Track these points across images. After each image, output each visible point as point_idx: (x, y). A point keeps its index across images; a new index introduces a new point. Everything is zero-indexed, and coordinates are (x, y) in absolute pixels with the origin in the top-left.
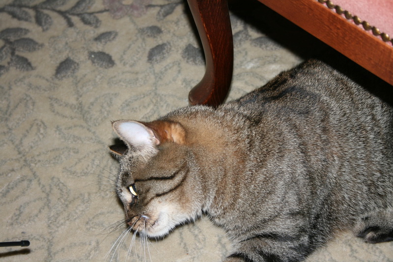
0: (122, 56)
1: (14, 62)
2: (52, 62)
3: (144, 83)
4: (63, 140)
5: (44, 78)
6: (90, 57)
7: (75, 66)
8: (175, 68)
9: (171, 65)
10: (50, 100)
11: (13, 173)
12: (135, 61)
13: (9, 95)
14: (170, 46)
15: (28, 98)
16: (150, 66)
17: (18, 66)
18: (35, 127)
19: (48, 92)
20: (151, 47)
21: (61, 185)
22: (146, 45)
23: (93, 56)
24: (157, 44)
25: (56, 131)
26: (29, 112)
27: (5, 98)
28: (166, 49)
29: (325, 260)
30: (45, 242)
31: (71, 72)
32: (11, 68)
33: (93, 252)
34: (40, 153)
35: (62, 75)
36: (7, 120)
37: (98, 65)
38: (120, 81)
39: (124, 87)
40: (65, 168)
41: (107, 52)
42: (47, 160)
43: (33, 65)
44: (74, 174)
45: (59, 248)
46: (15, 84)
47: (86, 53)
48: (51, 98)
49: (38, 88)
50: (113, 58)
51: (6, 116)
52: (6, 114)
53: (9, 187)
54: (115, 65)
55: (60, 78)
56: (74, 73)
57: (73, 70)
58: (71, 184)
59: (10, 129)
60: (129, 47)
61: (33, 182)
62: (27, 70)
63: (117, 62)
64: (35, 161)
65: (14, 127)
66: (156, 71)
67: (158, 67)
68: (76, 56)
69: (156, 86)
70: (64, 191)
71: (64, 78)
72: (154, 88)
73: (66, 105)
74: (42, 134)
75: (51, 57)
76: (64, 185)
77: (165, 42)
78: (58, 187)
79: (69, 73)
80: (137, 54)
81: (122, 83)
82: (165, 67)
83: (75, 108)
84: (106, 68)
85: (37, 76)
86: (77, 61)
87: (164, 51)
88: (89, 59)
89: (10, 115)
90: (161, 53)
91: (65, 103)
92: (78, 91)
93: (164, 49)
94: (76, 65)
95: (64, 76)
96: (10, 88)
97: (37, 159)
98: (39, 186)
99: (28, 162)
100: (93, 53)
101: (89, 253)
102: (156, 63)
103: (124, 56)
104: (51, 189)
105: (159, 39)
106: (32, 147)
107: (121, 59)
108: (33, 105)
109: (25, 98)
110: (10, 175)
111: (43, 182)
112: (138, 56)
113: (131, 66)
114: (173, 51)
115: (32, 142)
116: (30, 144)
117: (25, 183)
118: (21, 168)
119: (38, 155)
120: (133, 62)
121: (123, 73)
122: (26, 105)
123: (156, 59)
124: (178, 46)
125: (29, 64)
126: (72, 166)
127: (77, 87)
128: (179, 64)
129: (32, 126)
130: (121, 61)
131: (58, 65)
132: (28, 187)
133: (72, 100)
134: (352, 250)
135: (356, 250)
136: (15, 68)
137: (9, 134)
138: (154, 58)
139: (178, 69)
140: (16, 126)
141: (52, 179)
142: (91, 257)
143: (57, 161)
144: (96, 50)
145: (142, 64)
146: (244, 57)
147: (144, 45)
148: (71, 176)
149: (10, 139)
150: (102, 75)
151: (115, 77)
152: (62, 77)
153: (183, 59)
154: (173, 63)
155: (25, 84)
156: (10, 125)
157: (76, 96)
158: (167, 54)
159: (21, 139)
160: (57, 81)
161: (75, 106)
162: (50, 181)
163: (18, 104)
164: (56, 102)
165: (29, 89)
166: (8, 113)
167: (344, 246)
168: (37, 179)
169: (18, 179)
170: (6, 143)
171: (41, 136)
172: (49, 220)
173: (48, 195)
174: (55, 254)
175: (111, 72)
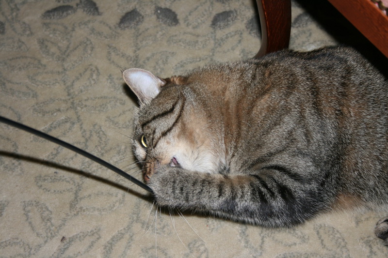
0: (187, 17)
1: (83, 5)
2: (119, 11)
3: (203, 47)
4: (112, 90)
5: (107, 25)
6: (156, 11)
7: (139, 19)
8: (237, 37)
9: (233, 34)
10: (108, 48)
11: (59, 113)
12: (199, 24)
13: (71, 36)
14: (237, 14)
15: (88, 43)
16: (213, 31)
17: (86, 9)
18: (89, 72)
19: (109, 39)
20: (217, 12)
21: (101, 133)
22: (213, 10)
23: (159, 12)
24: (224, 10)
25: (107, 79)
26: (86, 56)
27: (67, 38)
28: (232, 16)
29: (341, 256)
30: (75, 185)
31: (135, 24)
32: (78, 10)
33: (117, 204)
34: (88, 98)
35: (126, 25)
36: (64, 60)
37: (162, 21)
38: (180, 41)
39: (183, 47)
40: (108, 117)
41: (173, 10)
42: (93, 107)
43: (100, 10)
44: (116, 124)
45: (86, 194)
46: (80, 26)
47: (153, 7)
48: (110, 46)
49: (100, 34)
50: (178, 17)
51: (64, 56)
52: (65, 54)
53: (53, 126)
54: (178, 24)
55: (123, 28)
56: (137, 25)
57: (137, 22)
58: (111, 133)
59: (65, 70)
60: (196, 9)
61: (75, 126)
62: (94, 14)
63: (181, 21)
64: (82, 105)
65: (69, 68)
66: (217, 37)
67: (220, 34)
68: (143, 8)
69: (214, 52)
70: (103, 139)
71: (126, 28)
72: (211, 54)
73: (123, 56)
74: (94, 80)
75: (119, 5)
76: (104, 134)
77: (232, 9)
78: (98, 135)
79: (133, 25)
80: (202, 17)
81: (181, 43)
82: (227, 35)
83: (131, 60)
84: (169, 25)
85: (101, 22)
86: (143, 14)
87: (230, 18)
88: (154, 14)
89: (68, 55)
90: (226, 20)
91: (122, 53)
92: (137, 44)
93: (230, 16)
94: (141, 17)
95: (127, 27)
96: (73, 30)
97: (84, 103)
98: (81, 130)
99: (75, 105)
100: (160, 9)
101: (114, 205)
102: (219, 29)
103: (189, 17)
104: (91, 135)
105: (227, 5)
106: (81, 91)
107: (186, 19)
108: (92, 50)
109: (85, 41)
110: (55, 114)
111: (84, 127)
112: (202, 19)
113: (194, 28)
114: (239, 19)
115: (83, 86)
116: (81, 88)
117: (68, 125)
118: (67, 109)
119: (86, 100)
120: (196, 24)
121: (185, 33)
122: (85, 49)
123: (220, 25)
124: (244, 15)
125: (97, 9)
126: (115, 117)
127: (137, 39)
128: (241, 34)
129: (86, 70)
130: (185, 21)
131: (124, 14)
132: (70, 129)
133: (130, 52)
134: (371, 252)
135: (375, 252)
136: (82, 10)
137: (63, 74)
138: (218, 23)
139: (240, 38)
140: (71, 68)
141: (94, 126)
142: (115, 208)
143: (102, 109)
144: (163, 6)
145: (205, 28)
146: (307, 37)
147: (211, 9)
148: (113, 126)
149: (63, 79)
150: (164, 32)
151: (176, 36)
152: (125, 27)
153: (246, 30)
154: (236, 32)
155: (88, 28)
156: (66, 66)
157: (134, 48)
158: (231, 22)
159: (73, 82)
160: (119, 30)
161: (131, 58)
162: (92, 127)
163: (78, 47)
164: (114, 51)
165: (91, 34)
166: (66, 54)
167: (364, 246)
168: (80, 123)
169: (63, 120)
170: (59, 83)
171: (93, 82)
172: (82, 165)
173: (87, 140)
174: (81, 199)
175: (173, 30)
